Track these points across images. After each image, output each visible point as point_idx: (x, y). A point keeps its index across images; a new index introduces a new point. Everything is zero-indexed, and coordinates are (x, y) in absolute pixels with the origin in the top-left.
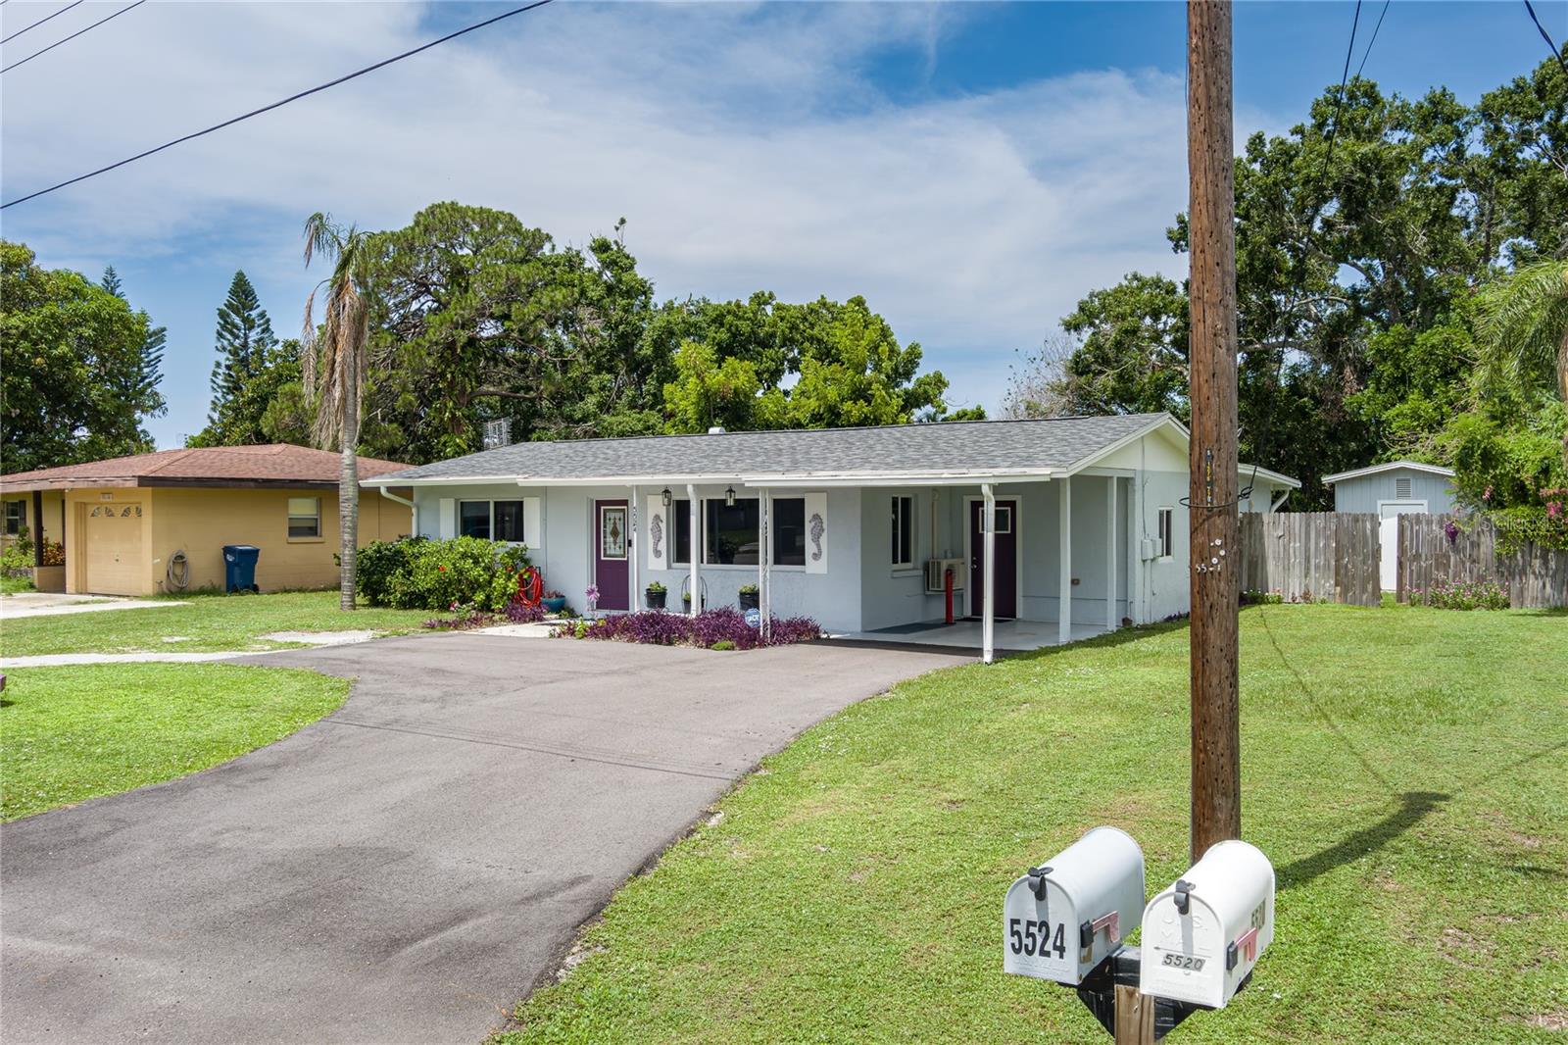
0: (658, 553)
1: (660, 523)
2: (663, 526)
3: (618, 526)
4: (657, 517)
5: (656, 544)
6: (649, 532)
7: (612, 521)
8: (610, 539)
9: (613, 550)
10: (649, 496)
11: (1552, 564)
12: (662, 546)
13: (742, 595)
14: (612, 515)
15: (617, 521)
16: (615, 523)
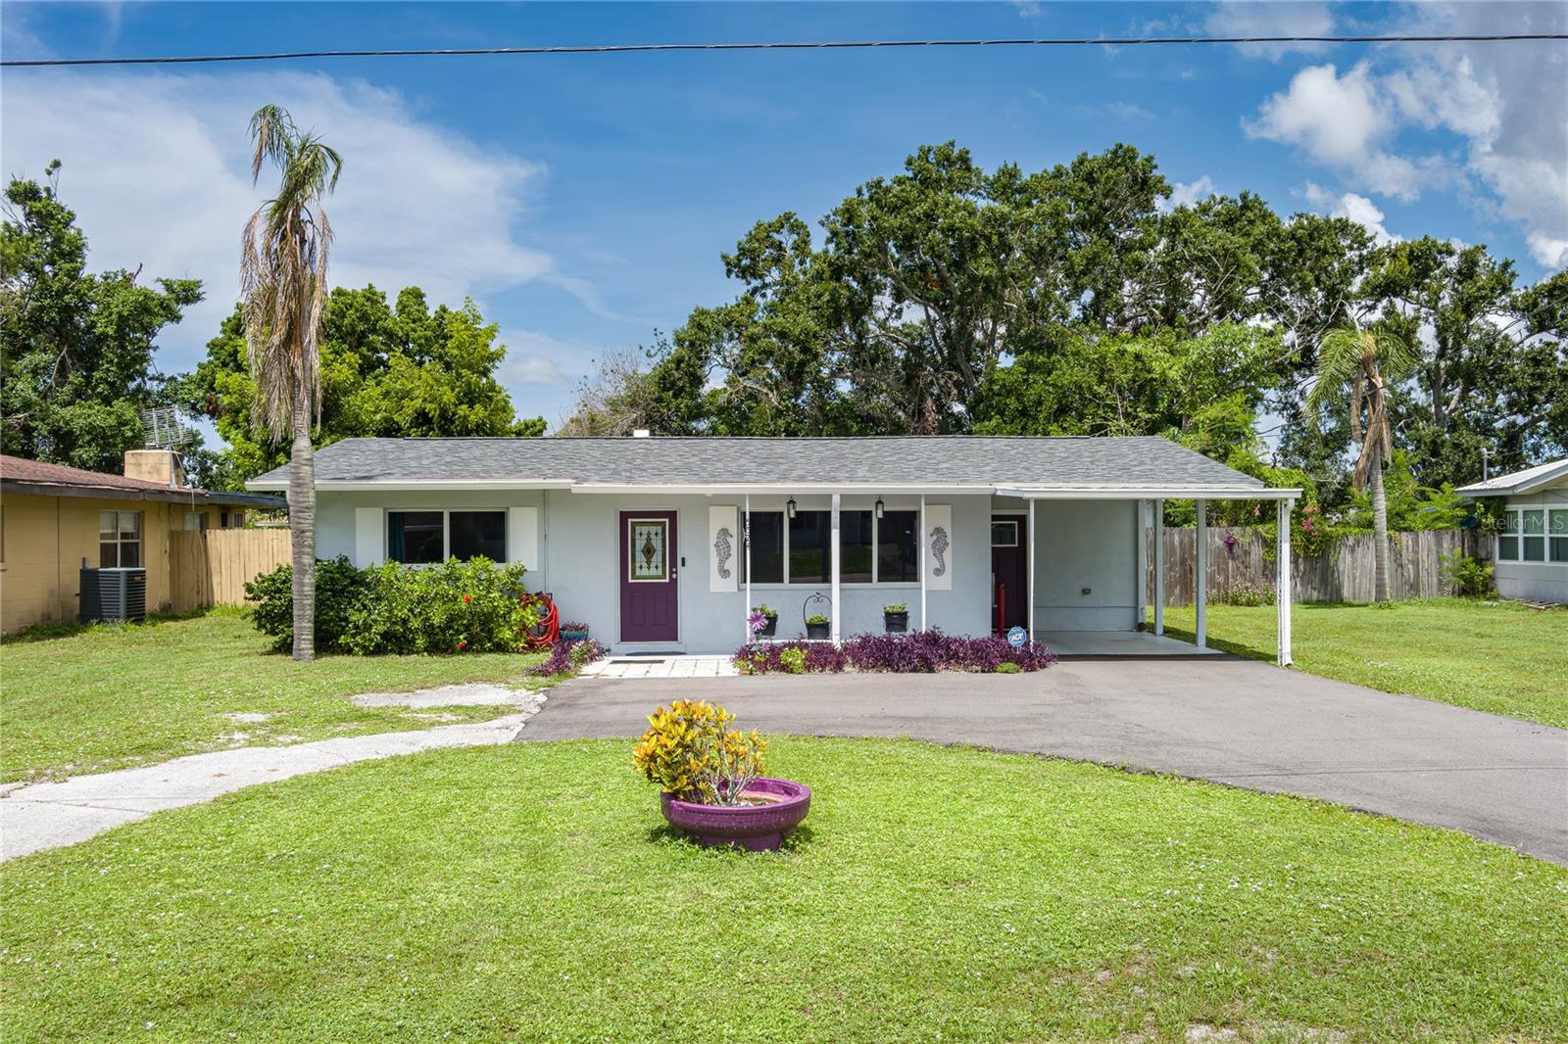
0: (725, 573)
1: (729, 539)
2: (734, 542)
3: (653, 542)
4: (724, 532)
5: (722, 562)
6: (713, 549)
7: (645, 537)
8: (640, 558)
9: (648, 572)
10: (711, 508)
11: (1301, 567)
12: (733, 564)
13: (888, 615)
14: (645, 530)
15: (653, 536)
16: (649, 539)
